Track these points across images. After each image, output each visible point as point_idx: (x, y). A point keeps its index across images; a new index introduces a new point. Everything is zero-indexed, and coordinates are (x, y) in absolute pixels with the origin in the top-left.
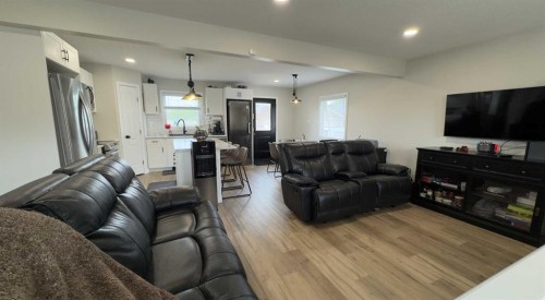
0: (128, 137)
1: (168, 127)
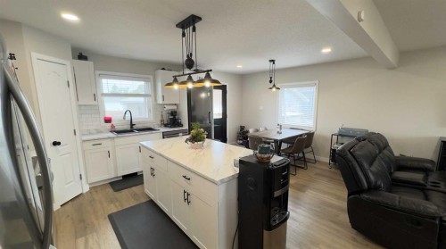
0: (56, 144)
1: (108, 121)
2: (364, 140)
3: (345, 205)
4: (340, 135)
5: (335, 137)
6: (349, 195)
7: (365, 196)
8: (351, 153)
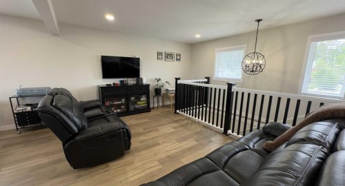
2: (57, 94)
3: (63, 155)
4: (21, 96)
5: (14, 100)
6: (64, 145)
7: (78, 138)
8: (55, 107)
